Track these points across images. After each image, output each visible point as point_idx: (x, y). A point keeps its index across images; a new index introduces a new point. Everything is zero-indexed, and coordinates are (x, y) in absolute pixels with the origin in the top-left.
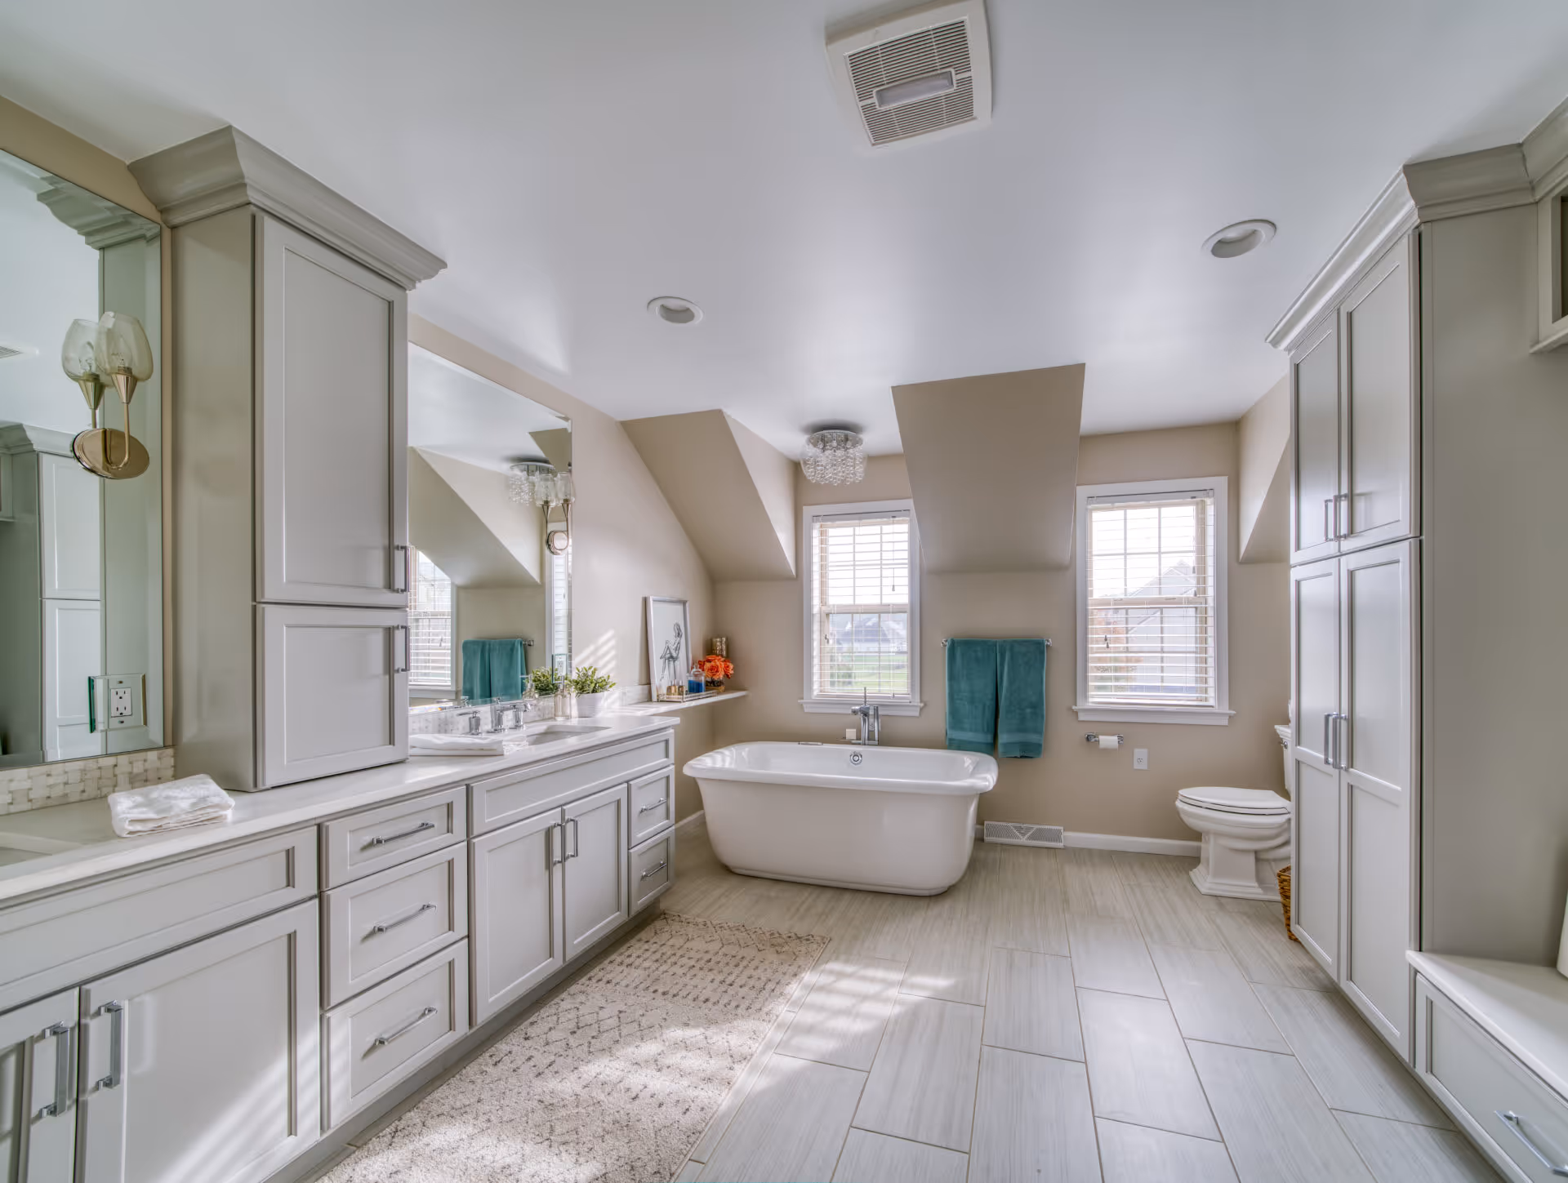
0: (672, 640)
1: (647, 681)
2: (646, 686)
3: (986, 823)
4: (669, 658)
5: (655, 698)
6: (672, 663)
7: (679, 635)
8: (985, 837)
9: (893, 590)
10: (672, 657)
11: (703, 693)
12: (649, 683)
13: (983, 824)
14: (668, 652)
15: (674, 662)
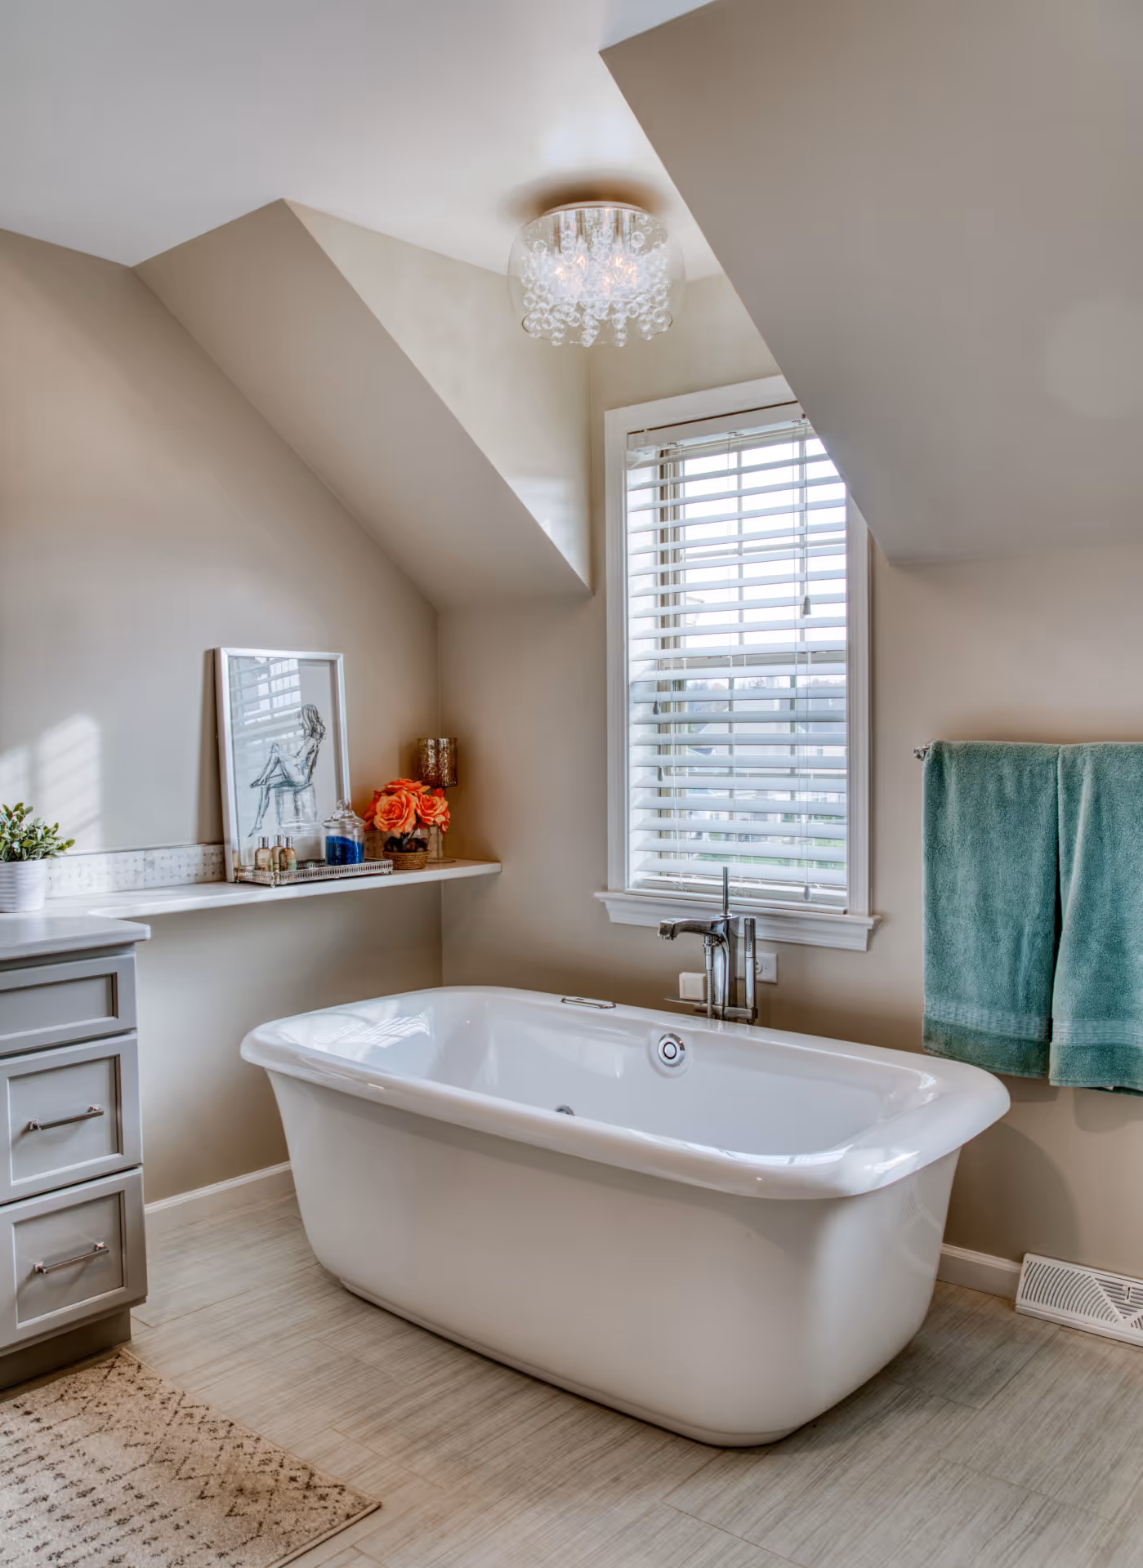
0: (294, 742)
1: (216, 835)
2: (212, 849)
3: (1028, 1257)
4: (282, 784)
5: (231, 875)
6: (288, 797)
7: (314, 731)
8: (1019, 1300)
9: (806, 611)
10: (288, 782)
11: (357, 865)
12: (219, 840)
13: (1020, 1260)
14: (278, 771)
15: (296, 793)
